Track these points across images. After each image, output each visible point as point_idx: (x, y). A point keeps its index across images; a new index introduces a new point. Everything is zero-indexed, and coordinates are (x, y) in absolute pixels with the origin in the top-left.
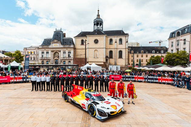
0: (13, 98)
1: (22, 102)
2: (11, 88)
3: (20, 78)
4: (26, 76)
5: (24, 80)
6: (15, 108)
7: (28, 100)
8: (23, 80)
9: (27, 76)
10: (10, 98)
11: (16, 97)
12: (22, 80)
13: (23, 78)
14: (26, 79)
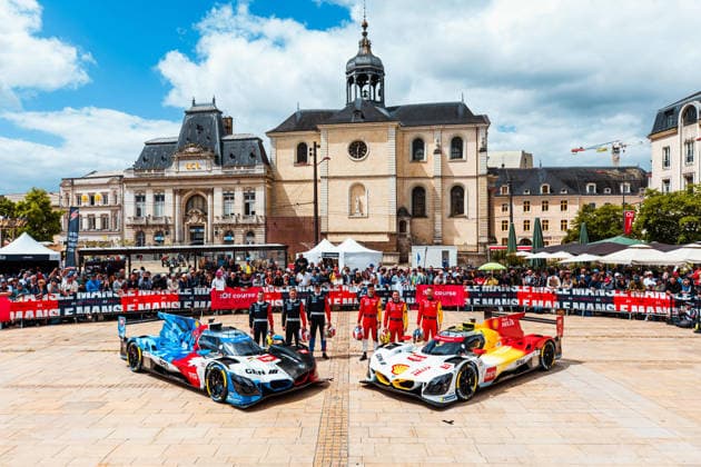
0: (23, 387)
1: (60, 403)
2: (14, 347)
3: (49, 305)
4: (75, 295)
5: (68, 312)
6: (31, 430)
7: (86, 393)
8: (62, 312)
9: (79, 297)
10: (12, 387)
11: (36, 382)
12: (58, 311)
13: (62, 305)
14: (75, 307)
